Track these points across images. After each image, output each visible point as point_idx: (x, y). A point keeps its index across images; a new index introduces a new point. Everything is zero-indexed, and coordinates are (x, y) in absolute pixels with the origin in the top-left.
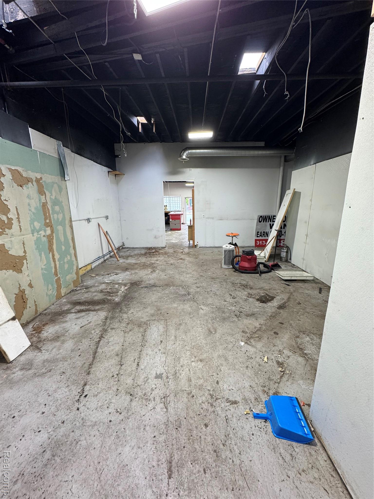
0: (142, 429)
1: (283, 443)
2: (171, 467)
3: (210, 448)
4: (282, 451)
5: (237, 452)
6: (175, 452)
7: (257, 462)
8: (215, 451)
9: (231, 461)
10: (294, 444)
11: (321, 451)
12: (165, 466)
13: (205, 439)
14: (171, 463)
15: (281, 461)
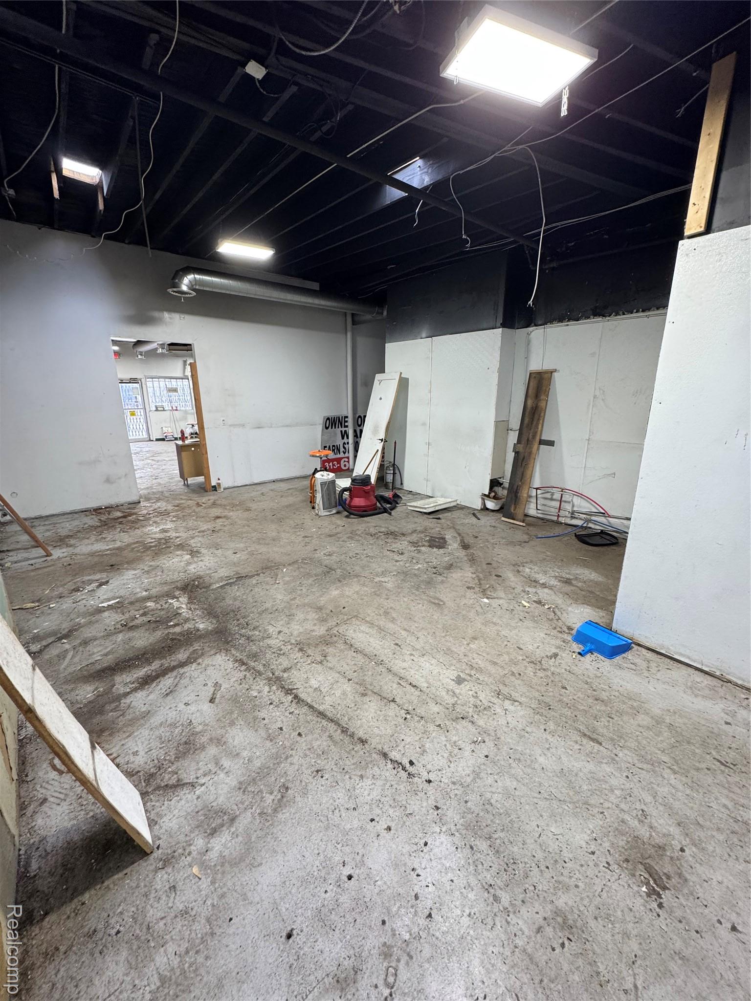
0: (526, 734)
1: (618, 659)
2: (589, 737)
3: (590, 700)
4: (626, 665)
5: (607, 687)
6: (576, 725)
7: (625, 684)
8: (597, 700)
9: (613, 697)
10: (624, 655)
11: (640, 648)
12: (585, 741)
13: (578, 697)
14: (585, 735)
15: (633, 671)
